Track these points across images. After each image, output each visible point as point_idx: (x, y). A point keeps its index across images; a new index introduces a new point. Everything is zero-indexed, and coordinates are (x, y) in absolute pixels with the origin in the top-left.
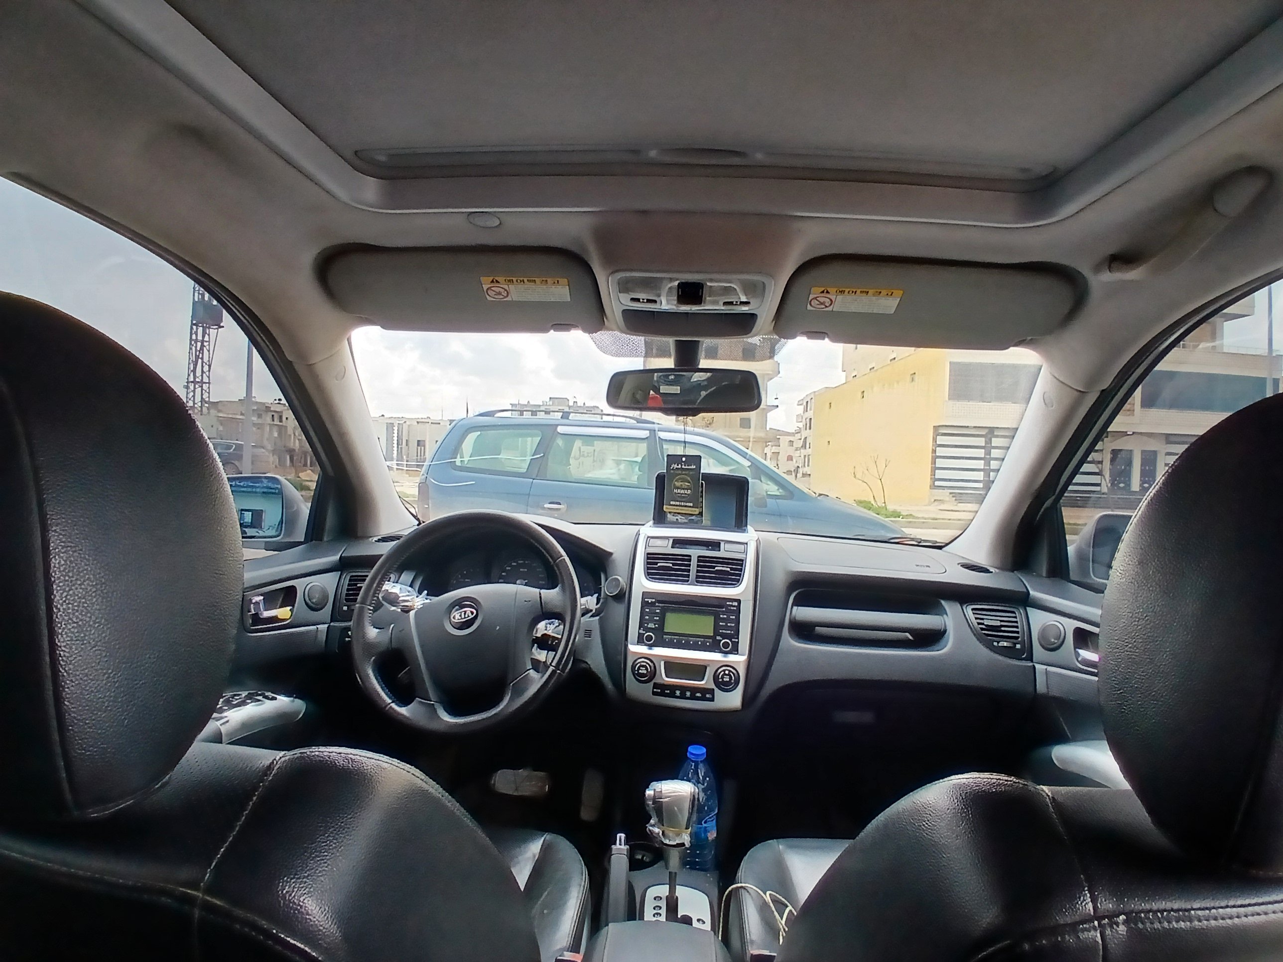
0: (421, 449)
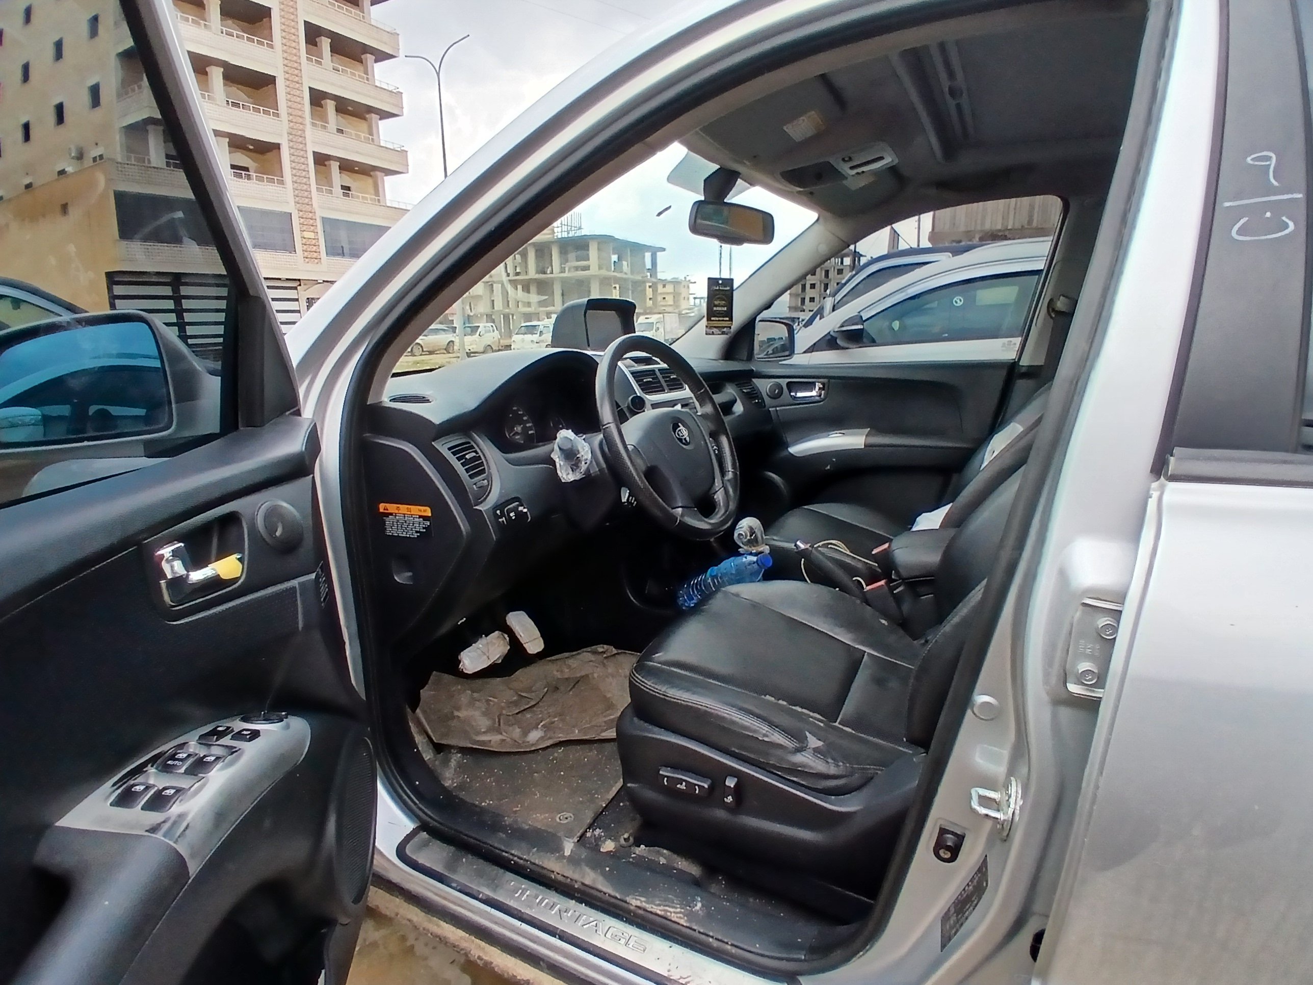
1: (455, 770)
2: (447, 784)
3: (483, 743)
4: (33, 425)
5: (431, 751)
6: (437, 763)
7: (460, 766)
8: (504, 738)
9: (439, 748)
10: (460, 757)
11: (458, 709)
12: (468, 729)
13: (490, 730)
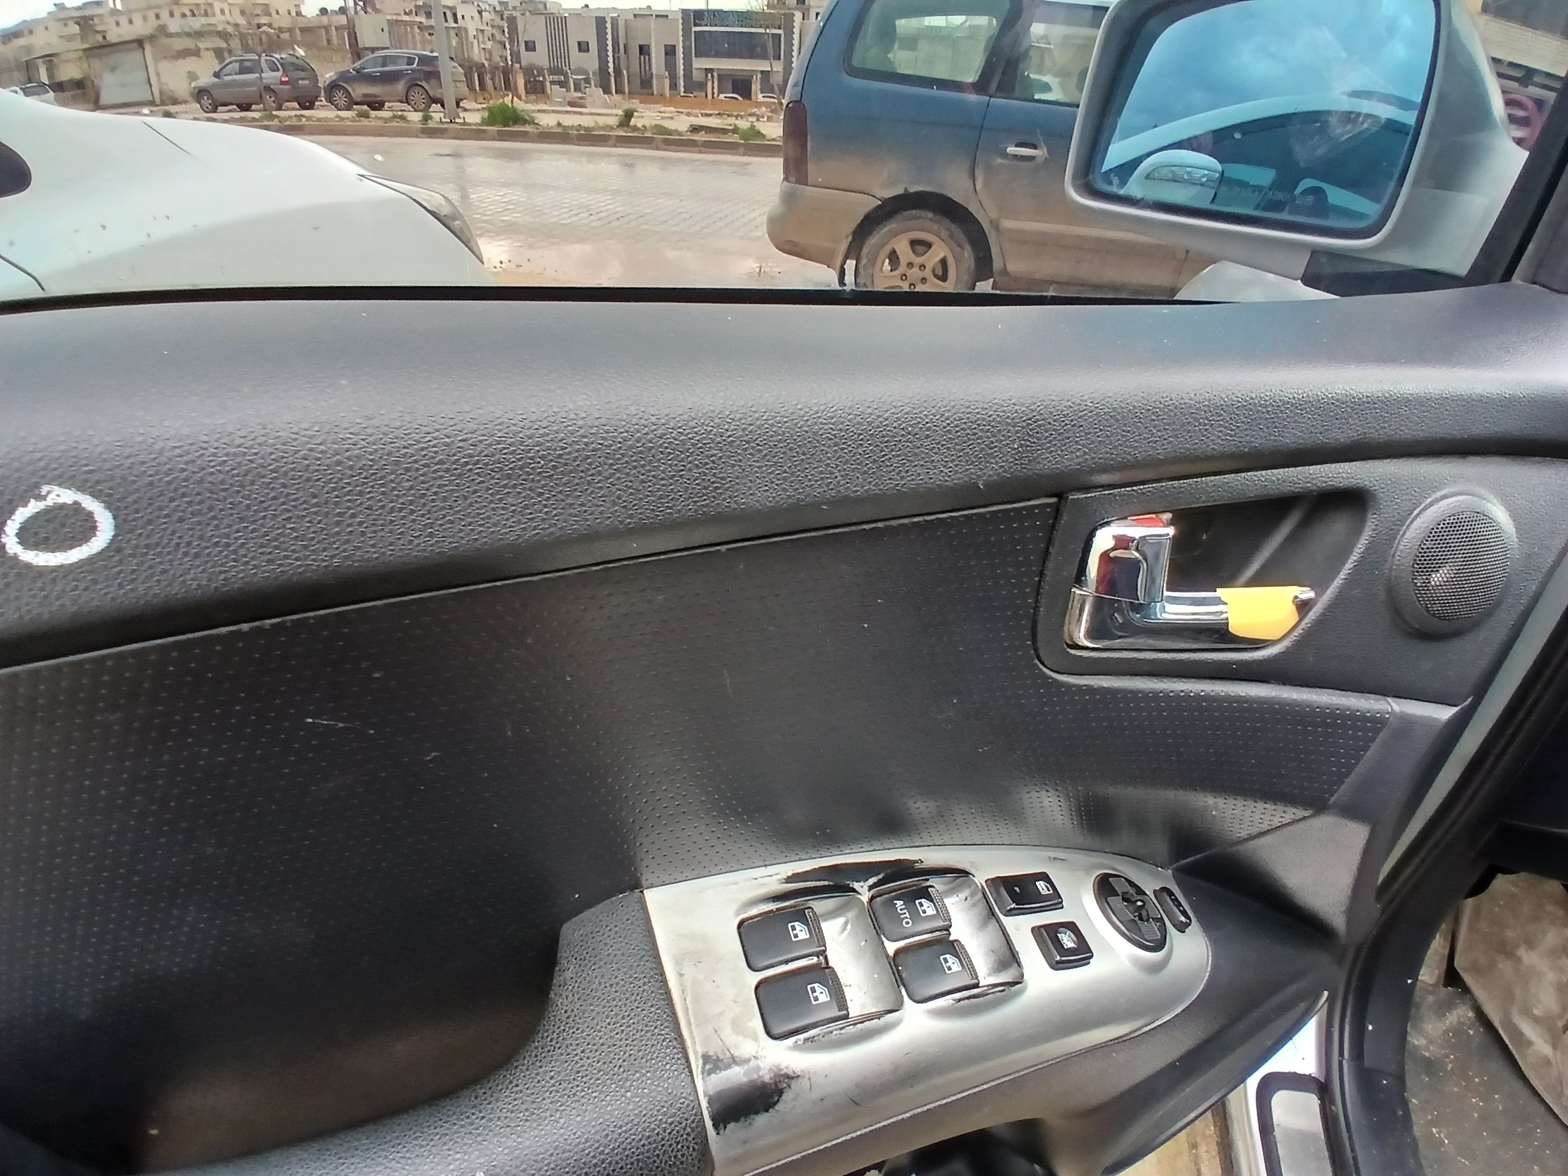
0: (645, 59)
1: (1446, 1032)
2: (1416, 1040)
3: (1518, 1035)
4: (1202, 185)
5: (1437, 972)
6: (1431, 999)
7: (1458, 1031)
8: (1553, 1061)
9: (1452, 977)
10: (1469, 1018)
11: (1530, 944)
12: (1518, 992)
13: (1543, 1022)
